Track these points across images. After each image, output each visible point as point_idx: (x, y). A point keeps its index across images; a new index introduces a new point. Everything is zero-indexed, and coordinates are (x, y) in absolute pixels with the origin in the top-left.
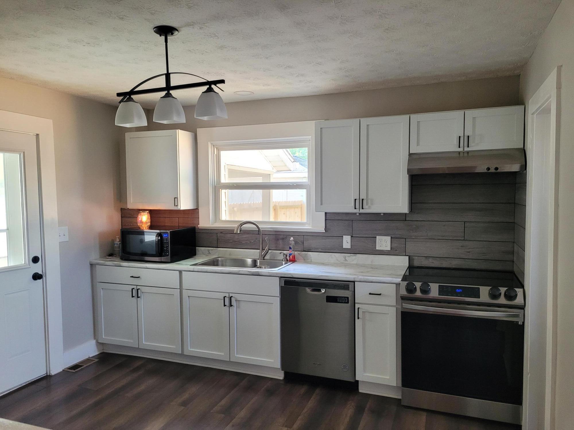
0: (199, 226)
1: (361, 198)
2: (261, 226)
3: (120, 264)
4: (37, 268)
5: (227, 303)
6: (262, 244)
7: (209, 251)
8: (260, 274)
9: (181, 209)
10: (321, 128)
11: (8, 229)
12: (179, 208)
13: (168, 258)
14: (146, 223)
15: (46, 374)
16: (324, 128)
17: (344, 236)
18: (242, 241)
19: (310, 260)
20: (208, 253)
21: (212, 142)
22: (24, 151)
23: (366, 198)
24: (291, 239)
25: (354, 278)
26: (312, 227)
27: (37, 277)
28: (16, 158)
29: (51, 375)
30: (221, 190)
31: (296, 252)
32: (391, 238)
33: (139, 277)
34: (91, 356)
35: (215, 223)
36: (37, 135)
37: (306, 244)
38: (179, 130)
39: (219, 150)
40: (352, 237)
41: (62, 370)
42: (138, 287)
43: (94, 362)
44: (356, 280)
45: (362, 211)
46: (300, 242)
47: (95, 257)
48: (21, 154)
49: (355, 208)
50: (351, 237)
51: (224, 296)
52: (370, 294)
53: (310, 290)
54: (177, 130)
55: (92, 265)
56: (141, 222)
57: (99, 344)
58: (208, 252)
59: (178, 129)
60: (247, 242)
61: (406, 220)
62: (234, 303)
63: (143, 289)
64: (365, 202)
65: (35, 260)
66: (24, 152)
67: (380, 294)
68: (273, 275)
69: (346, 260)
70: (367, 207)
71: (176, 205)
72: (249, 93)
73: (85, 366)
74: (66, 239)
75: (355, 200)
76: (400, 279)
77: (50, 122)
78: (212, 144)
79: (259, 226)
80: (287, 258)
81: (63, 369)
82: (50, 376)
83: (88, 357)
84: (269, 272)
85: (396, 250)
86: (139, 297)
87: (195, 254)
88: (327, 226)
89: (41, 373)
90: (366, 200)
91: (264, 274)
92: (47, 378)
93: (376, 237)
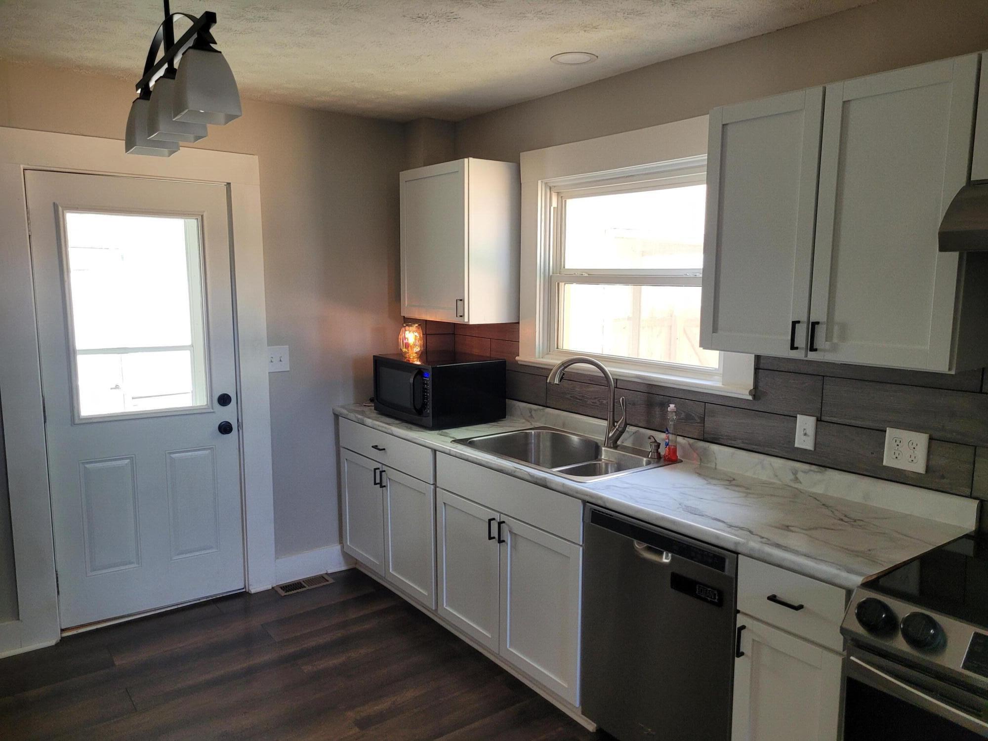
0: (517, 358)
1: (813, 319)
3: (363, 420)
4: (227, 414)
5: (495, 533)
6: (614, 411)
7: (531, 410)
9: (471, 323)
10: (724, 125)
11: (192, 346)
12: (466, 320)
13: (429, 420)
14: (415, 345)
15: (243, 589)
16: (731, 123)
17: (798, 416)
18: (587, 398)
19: (713, 466)
20: (529, 417)
21: (545, 181)
22: (202, 214)
23: (825, 320)
24: (669, 409)
25: (737, 543)
26: (723, 385)
27: (225, 428)
28: (193, 223)
29: (250, 592)
30: (565, 284)
31: (680, 439)
32: (931, 439)
33: (384, 449)
34: (330, 571)
35: (547, 354)
36: (229, 184)
37: (709, 424)
38: (471, 159)
39: (562, 199)
40: (818, 422)
41: (271, 588)
42: (385, 468)
43: (327, 583)
44: (739, 549)
45: (812, 356)
46: (697, 418)
47: (344, 399)
48: (198, 219)
49: (793, 347)
50: (817, 420)
51: (490, 518)
52: (773, 598)
53: (642, 547)
54: (466, 160)
55: (337, 416)
56: (407, 345)
57: (346, 556)
58: (530, 415)
59: (467, 157)
60: (596, 403)
61: (981, 389)
62: (507, 536)
63: (390, 472)
64: (821, 332)
65: (224, 400)
66: (202, 216)
67: (800, 607)
68: (570, 493)
69: (796, 479)
70: (827, 345)
71: (460, 314)
72: (586, 58)
73: (308, 588)
74: (286, 366)
75: (794, 323)
76: (859, 580)
77: (256, 157)
78: (546, 184)
81: (274, 585)
82: (248, 593)
83: (325, 572)
84: (563, 485)
85: (943, 477)
86: (385, 486)
88: (761, 384)
89: (233, 585)
90: (825, 326)
91: (553, 486)
92: (242, 595)
93: (881, 431)
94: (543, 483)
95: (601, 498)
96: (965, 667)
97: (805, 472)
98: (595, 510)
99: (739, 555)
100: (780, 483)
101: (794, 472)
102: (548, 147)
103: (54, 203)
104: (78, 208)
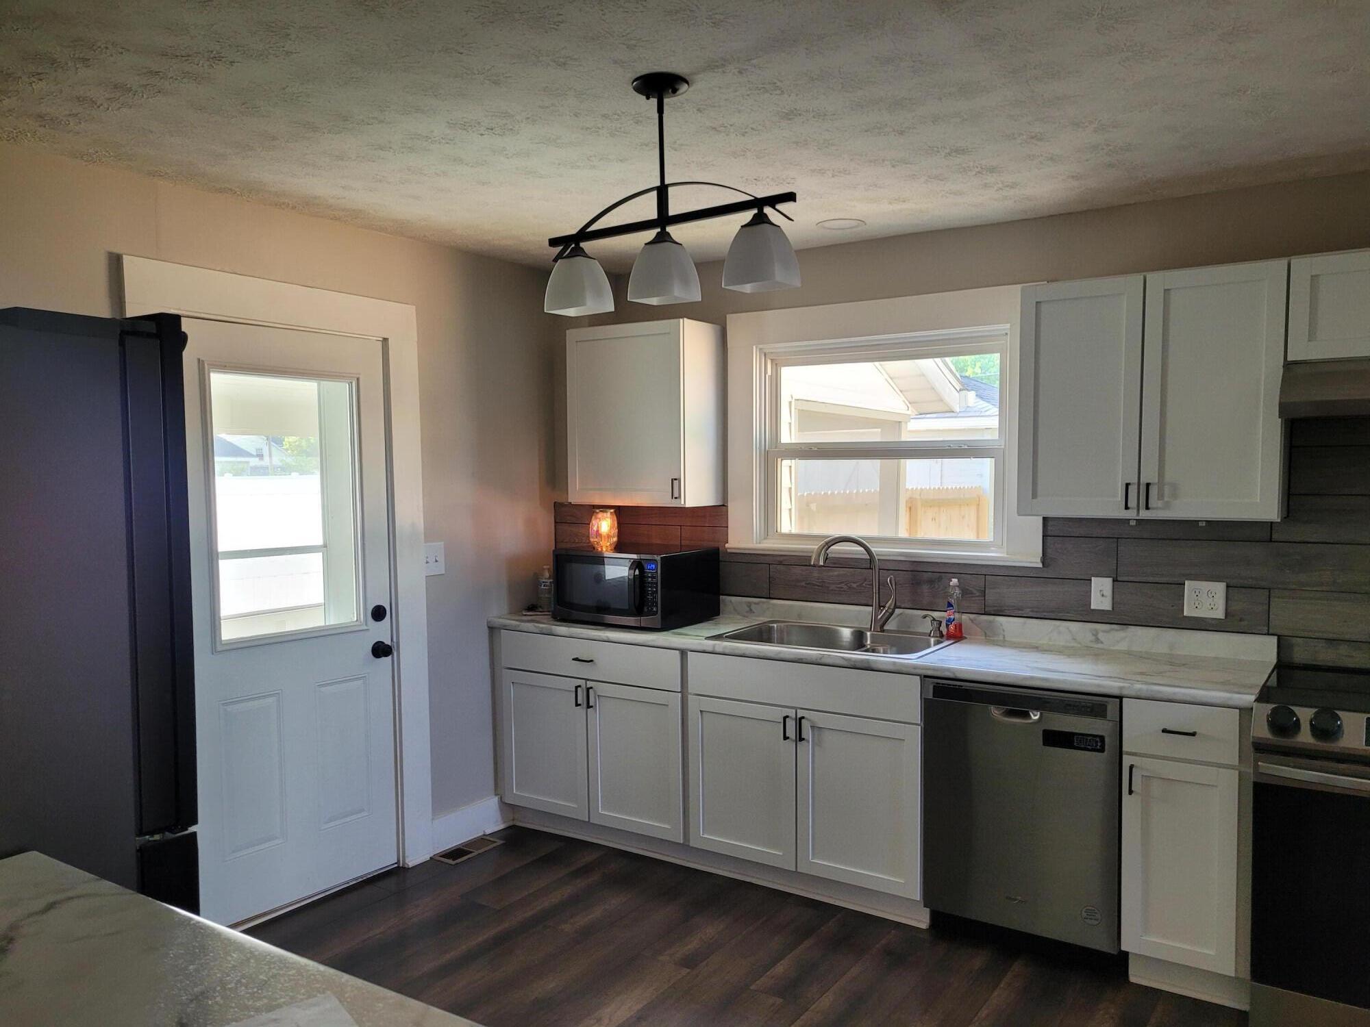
0: (727, 545)
1: (1144, 480)
2: (876, 549)
3: (551, 629)
4: (381, 631)
5: (791, 732)
6: (879, 593)
7: (749, 605)
8: (874, 666)
9: (687, 506)
10: (1037, 302)
11: (325, 546)
12: (683, 503)
13: (656, 620)
14: (609, 536)
15: (396, 863)
16: (1045, 302)
17: (1093, 578)
18: (829, 583)
19: (1001, 638)
20: (747, 612)
21: (761, 346)
22: (358, 376)
23: (1157, 481)
24: (951, 583)
25: (1121, 688)
26: (1007, 554)
27: (381, 650)
28: (341, 390)
29: (406, 866)
30: (782, 460)
31: (964, 617)
32: (1228, 586)
33: (592, 661)
34: (488, 831)
35: (765, 539)
36: (385, 340)
37: (991, 596)
38: (685, 319)
39: (777, 365)
40: (1116, 583)
41: (428, 859)
42: (590, 684)
43: (494, 845)
44: (1125, 692)
45: (1145, 515)
46: (975, 592)
47: (498, 611)
48: (351, 383)
49: (1127, 508)
50: (1114, 581)
51: (785, 715)
52: (1164, 731)
53: (1001, 712)
54: (681, 320)
55: (492, 629)
56: (598, 534)
57: (507, 808)
58: (748, 609)
59: (682, 317)
60: (842, 588)
61: (1271, 538)
62: (807, 732)
63: (602, 689)
64: (1154, 492)
65: (378, 613)
66: (358, 379)
67: (1193, 734)
68: (904, 670)
69: (1097, 640)
70: (1160, 504)
71: (676, 495)
72: (854, 223)
73: (476, 853)
74: (440, 569)
75: (1127, 485)
76: (1253, 698)
77: (411, 310)
78: (760, 349)
79: (873, 550)
80: (941, 628)
81: (432, 855)
82: (404, 868)
83: (482, 833)
84: (894, 663)
85: (1241, 620)
86: (592, 707)
87: (718, 614)
88: (1049, 551)
89: (386, 860)
90: (1156, 486)
91: (881, 667)
92: (397, 872)
93: (1182, 584)
94: (866, 665)
95: (948, 670)
96: (1366, 745)
97: (1104, 631)
98: (937, 683)
99: (1124, 699)
100: (1079, 645)
101: (1094, 633)
102: (766, 310)
103: (199, 360)
104: (226, 366)
